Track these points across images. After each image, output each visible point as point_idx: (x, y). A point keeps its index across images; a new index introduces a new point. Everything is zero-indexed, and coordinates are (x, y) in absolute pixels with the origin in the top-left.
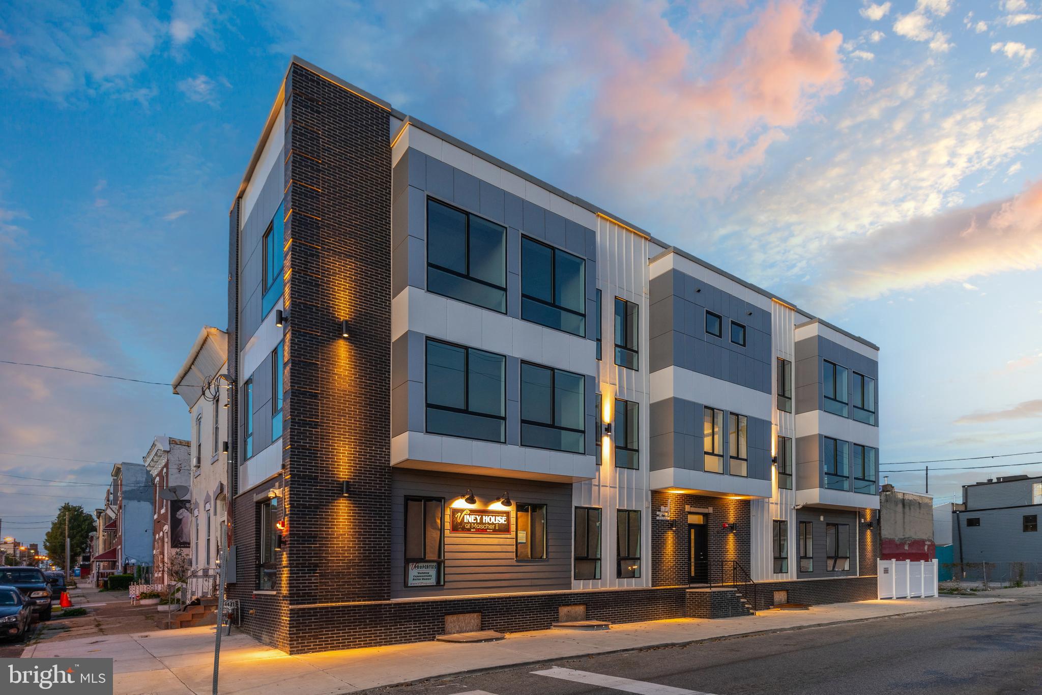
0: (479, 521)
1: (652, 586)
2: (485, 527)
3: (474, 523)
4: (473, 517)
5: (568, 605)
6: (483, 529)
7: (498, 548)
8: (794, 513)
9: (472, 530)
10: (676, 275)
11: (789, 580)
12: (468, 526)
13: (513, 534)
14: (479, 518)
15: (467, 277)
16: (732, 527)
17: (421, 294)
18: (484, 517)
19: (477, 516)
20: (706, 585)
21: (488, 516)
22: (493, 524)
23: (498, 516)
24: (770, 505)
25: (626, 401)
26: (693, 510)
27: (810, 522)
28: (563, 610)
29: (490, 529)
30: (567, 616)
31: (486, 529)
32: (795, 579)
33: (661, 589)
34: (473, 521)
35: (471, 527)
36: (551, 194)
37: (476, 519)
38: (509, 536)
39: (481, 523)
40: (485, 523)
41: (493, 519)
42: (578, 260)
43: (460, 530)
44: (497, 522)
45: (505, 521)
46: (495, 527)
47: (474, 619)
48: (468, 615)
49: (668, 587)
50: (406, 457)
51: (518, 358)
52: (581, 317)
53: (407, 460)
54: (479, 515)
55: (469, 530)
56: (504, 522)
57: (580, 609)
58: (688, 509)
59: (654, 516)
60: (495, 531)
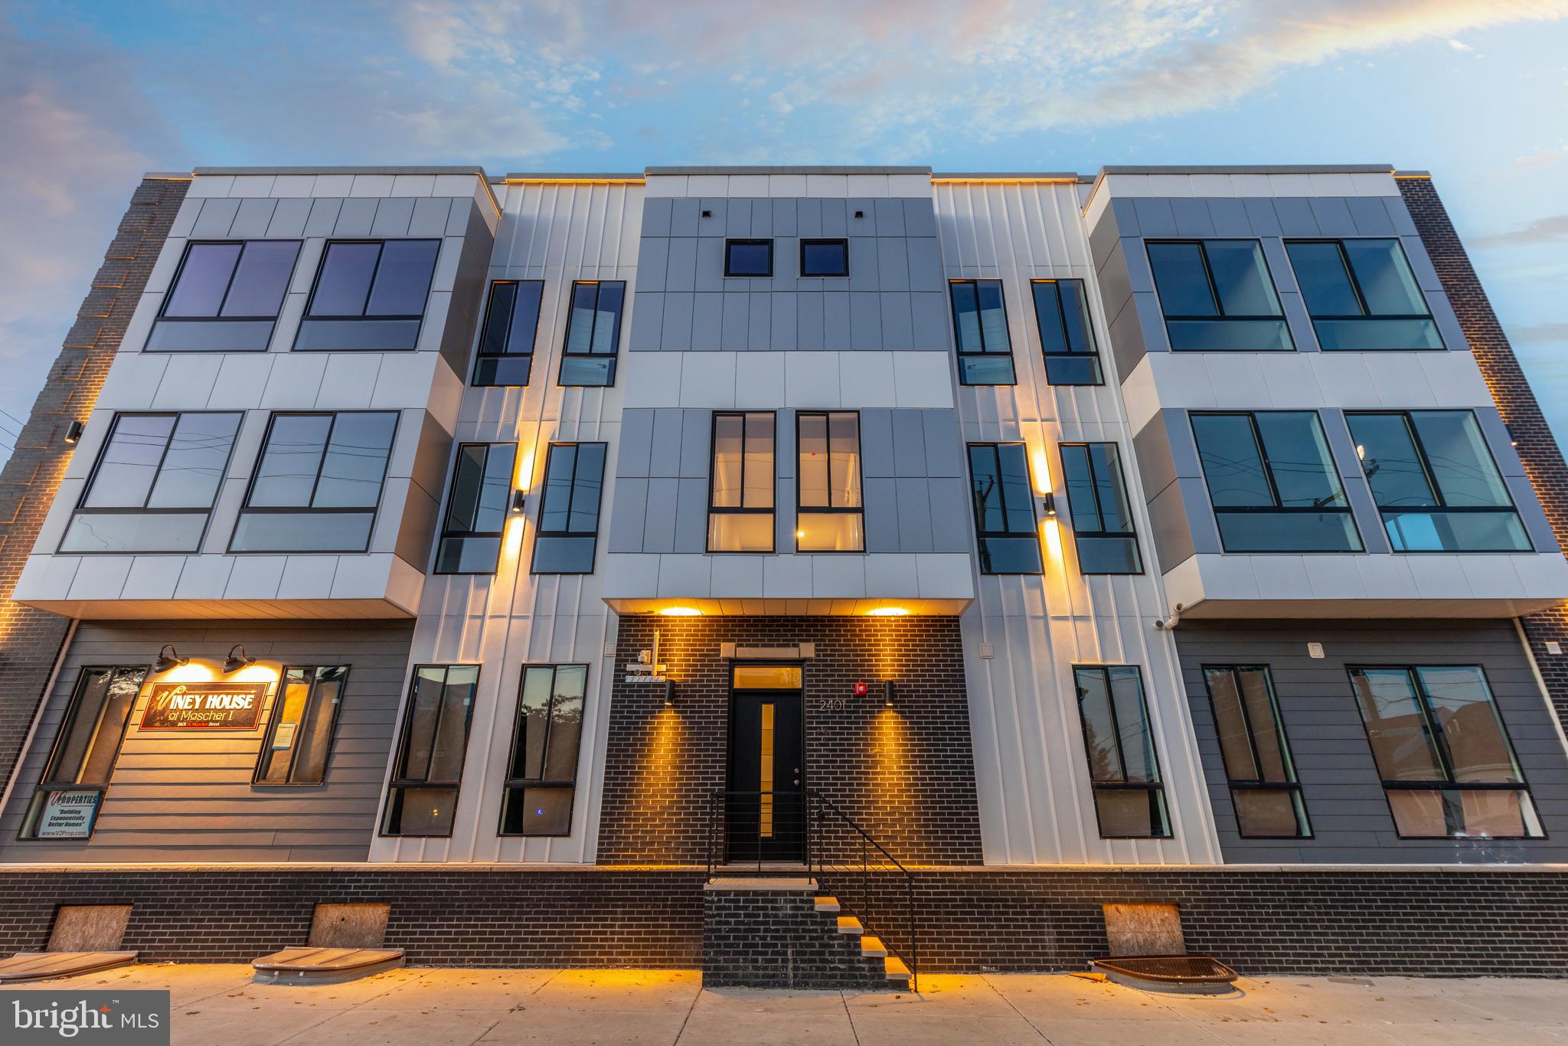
0: (197, 707)
1: (599, 863)
2: (207, 716)
3: (187, 710)
4: (188, 698)
5: (343, 902)
6: (200, 722)
7: (222, 761)
8: (1167, 645)
9: (180, 724)
11: (1185, 864)
12: (175, 718)
13: (260, 733)
14: (198, 700)
18: (210, 697)
19: (197, 697)
20: (799, 866)
21: (219, 694)
22: (223, 710)
23: (238, 694)
24: (1053, 624)
26: (745, 652)
27: (1258, 667)
28: (329, 915)
29: (216, 721)
30: (335, 929)
31: (208, 722)
32: (1213, 860)
33: (625, 873)
34: (186, 707)
35: (179, 718)
37: (193, 702)
38: (251, 734)
39: (202, 709)
40: (209, 710)
41: (226, 700)
43: (157, 724)
44: (234, 706)
45: (250, 703)
46: (227, 716)
47: (114, 919)
48: (107, 909)
49: (655, 867)
54: (200, 695)
55: (174, 724)
56: (246, 707)
57: (376, 915)
58: (727, 650)
59: (620, 672)
60: (226, 725)
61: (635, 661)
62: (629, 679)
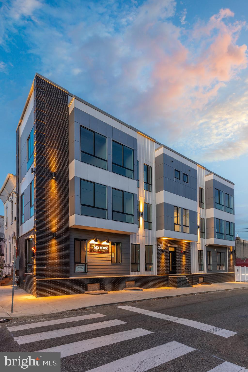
1: (157, 275)
5: (129, 281)
7: (105, 259)
8: (206, 247)
10: (164, 155)
11: (204, 273)
12: (95, 251)
13: (110, 254)
15: (94, 156)
16: (184, 253)
17: (79, 162)
19: (98, 247)
20: (175, 275)
21: (102, 246)
23: (105, 247)
24: (197, 244)
25: (148, 204)
26: (171, 246)
27: (211, 251)
28: (127, 283)
29: (102, 252)
30: (129, 285)
32: (206, 273)
33: (160, 276)
36: (122, 124)
37: (98, 248)
38: (108, 254)
39: (99, 249)
40: (101, 249)
41: (103, 248)
42: (131, 150)
47: (97, 286)
48: (95, 284)
49: (163, 275)
50: (74, 224)
51: (111, 187)
52: (132, 172)
53: (75, 225)
54: (99, 246)
55: (95, 252)
57: (133, 283)
58: (169, 245)
59: (158, 248)
60: (104, 252)
61: (159, 246)
62: (159, 248)
